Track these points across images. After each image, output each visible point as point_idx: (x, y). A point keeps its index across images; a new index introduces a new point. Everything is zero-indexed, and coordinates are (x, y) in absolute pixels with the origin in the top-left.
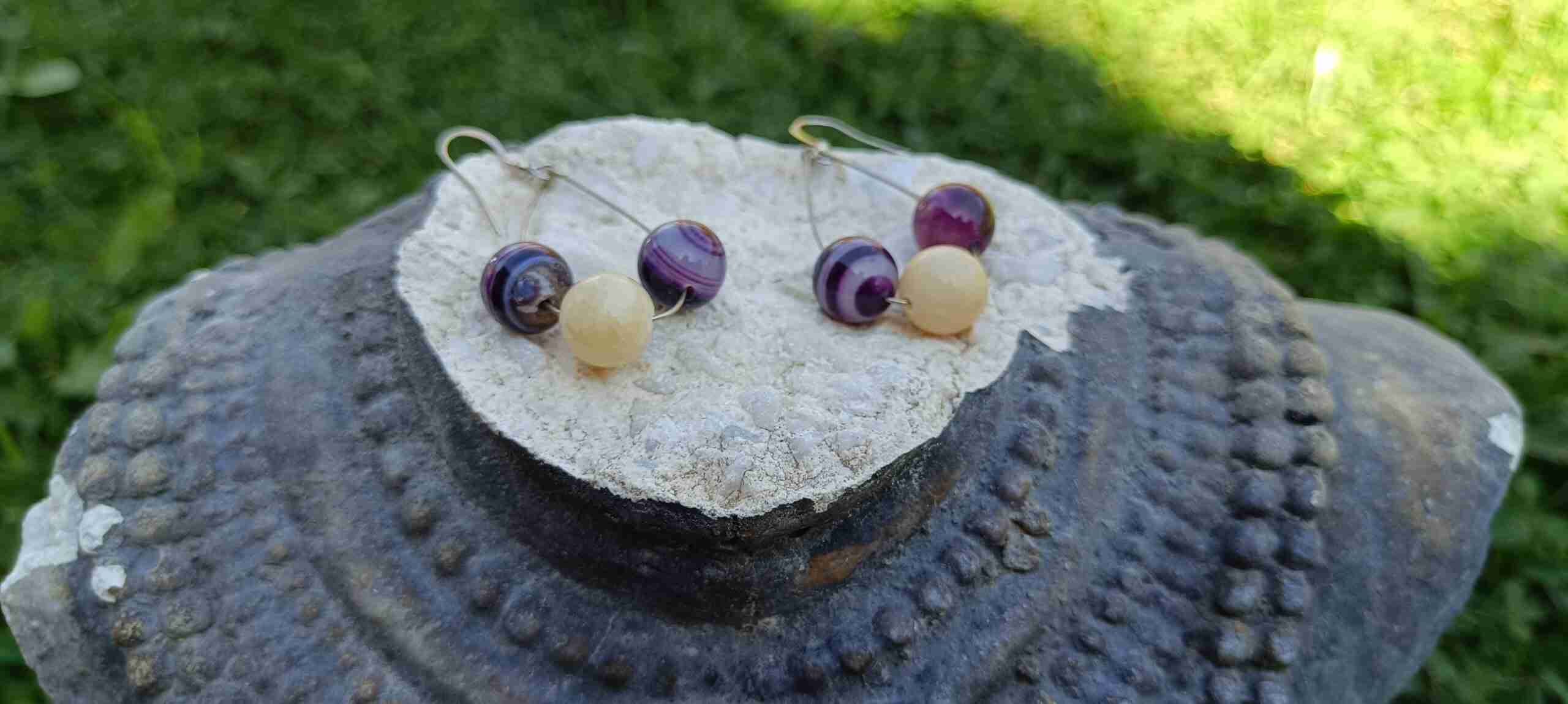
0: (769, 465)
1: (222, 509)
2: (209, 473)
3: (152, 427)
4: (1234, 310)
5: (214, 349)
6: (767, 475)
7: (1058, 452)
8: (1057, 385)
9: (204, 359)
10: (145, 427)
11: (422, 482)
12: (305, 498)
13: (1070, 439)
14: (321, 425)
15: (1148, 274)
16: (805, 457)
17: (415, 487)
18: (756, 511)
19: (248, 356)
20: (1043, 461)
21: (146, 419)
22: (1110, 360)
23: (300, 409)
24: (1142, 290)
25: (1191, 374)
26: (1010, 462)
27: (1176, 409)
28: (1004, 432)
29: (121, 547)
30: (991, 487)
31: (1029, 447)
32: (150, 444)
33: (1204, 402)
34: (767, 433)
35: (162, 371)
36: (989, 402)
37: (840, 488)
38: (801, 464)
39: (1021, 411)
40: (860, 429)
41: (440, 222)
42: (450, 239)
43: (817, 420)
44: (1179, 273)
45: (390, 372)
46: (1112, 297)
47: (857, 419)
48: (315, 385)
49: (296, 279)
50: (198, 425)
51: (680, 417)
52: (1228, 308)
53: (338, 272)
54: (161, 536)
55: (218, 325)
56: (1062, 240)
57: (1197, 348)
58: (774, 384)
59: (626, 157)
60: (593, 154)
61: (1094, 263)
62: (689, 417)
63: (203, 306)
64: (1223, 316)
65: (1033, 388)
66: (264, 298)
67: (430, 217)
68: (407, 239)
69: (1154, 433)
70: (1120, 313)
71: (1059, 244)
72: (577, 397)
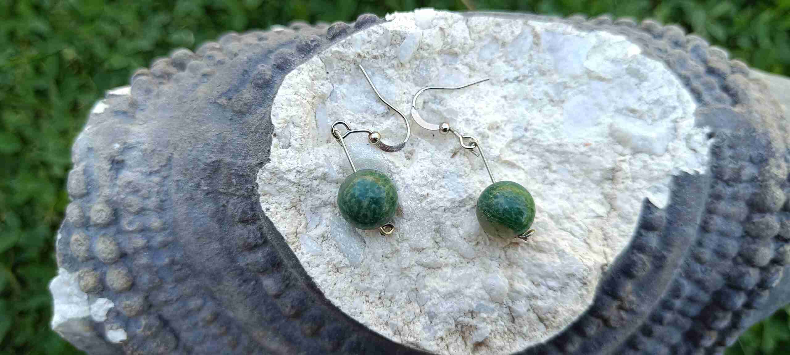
2: (157, 281)
3: (114, 255)
4: (767, 168)
5: (135, 201)
8: (655, 231)
9: (132, 210)
10: (110, 256)
11: (289, 294)
12: (218, 293)
14: (219, 262)
15: (723, 140)
16: (519, 318)
19: (161, 209)
20: (640, 276)
21: (109, 251)
22: (689, 210)
23: (205, 253)
24: (717, 150)
25: (731, 209)
26: (622, 278)
27: (716, 231)
29: (117, 319)
32: (115, 263)
33: (733, 226)
34: (498, 305)
35: (106, 215)
38: (516, 320)
39: (634, 248)
40: (551, 300)
41: (278, 147)
42: (288, 161)
43: (527, 293)
44: (741, 136)
45: (259, 238)
46: (698, 162)
47: (550, 292)
48: (210, 238)
49: (175, 149)
50: (141, 253)
51: (448, 296)
52: (764, 163)
53: (207, 158)
54: (140, 313)
55: (131, 179)
56: (674, 108)
57: (739, 192)
58: (499, 258)
59: (393, 52)
60: (370, 53)
61: (693, 132)
62: (453, 296)
63: (115, 157)
64: (759, 168)
65: (644, 233)
66: (157, 161)
67: (272, 147)
68: (260, 170)
69: (700, 244)
70: (702, 176)
71: (673, 112)
72: (383, 275)
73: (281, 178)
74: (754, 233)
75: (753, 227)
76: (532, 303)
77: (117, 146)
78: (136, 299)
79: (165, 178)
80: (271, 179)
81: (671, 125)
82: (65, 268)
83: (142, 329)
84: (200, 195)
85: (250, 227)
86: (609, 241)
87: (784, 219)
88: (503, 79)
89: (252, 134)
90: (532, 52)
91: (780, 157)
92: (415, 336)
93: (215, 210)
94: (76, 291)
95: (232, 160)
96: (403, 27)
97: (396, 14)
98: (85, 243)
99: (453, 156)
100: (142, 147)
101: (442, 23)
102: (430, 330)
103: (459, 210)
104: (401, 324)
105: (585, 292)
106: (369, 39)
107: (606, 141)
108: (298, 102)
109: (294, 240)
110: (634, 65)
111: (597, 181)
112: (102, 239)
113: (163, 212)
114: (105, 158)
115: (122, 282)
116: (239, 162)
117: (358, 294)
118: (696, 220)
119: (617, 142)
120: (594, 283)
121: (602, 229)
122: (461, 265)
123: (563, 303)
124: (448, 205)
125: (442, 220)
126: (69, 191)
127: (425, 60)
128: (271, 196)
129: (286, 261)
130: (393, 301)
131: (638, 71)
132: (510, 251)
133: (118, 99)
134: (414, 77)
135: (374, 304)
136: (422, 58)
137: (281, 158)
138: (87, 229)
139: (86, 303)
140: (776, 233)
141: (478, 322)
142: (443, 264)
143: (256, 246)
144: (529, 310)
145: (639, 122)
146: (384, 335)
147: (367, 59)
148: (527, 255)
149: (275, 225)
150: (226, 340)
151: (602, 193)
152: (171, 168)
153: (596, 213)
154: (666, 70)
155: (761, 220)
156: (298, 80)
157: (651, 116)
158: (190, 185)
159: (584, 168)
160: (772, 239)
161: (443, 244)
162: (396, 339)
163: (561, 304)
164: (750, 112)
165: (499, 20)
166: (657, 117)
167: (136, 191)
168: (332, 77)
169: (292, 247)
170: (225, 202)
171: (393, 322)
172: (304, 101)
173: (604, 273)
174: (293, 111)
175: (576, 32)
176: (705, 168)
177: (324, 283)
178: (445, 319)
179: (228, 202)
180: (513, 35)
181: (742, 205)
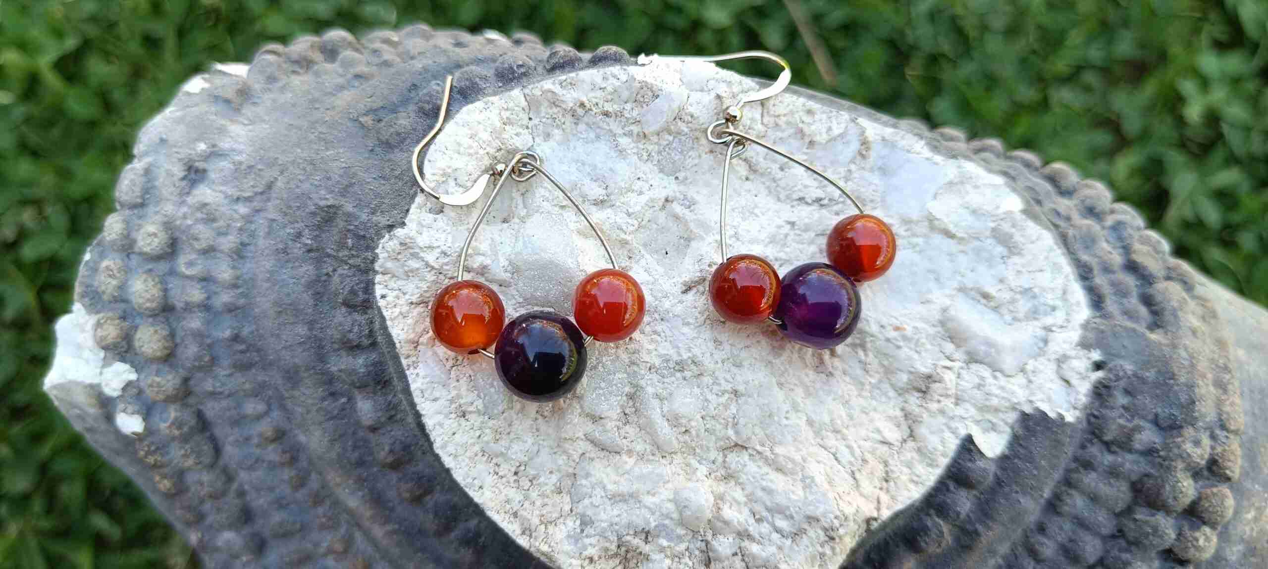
2: (207, 359)
3: (154, 305)
4: (1179, 439)
5: (205, 234)
8: (975, 489)
9: (197, 246)
10: (148, 305)
11: (391, 431)
14: (300, 358)
15: (1118, 378)
17: (384, 434)
19: (239, 253)
21: (149, 296)
22: (1035, 472)
23: (284, 337)
24: (1103, 390)
29: (136, 399)
32: (154, 316)
34: (691, 533)
35: (159, 243)
40: (773, 549)
41: (423, 210)
42: (432, 232)
43: (739, 528)
44: (1150, 380)
45: (364, 336)
46: (1069, 402)
47: (775, 536)
48: (297, 317)
49: (282, 172)
50: (194, 312)
51: (618, 499)
52: (1175, 432)
53: (321, 199)
54: (170, 400)
55: (207, 201)
56: (1054, 309)
57: (1122, 465)
58: (714, 462)
59: (635, 113)
60: (600, 106)
61: (1073, 353)
62: (625, 501)
63: (195, 161)
64: (1165, 438)
65: (952, 488)
66: (252, 184)
67: (413, 206)
68: (387, 236)
69: (1041, 529)
70: (1069, 424)
71: (1050, 314)
72: (530, 441)
73: (415, 256)
74: (1131, 535)
75: (1132, 526)
76: (743, 544)
77: (202, 146)
78: (170, 377)
79: (258, 211)
80: (399, 253)
81: (1041, 333)
82: (83, 305)
83: (168, 424)
84: (297, 250)
85: (357, 316)
86: (892, 484)
87: (1186, 528)
88: (795, 196)
89: (393, 180)
90: (853, 167)
91: (1205, 429)
92: (552, 544)
93: (314, 278)
94: (90, 343)
95: (355, 210)
96: (659, 80)
97: (655, 57)
98: (118, 275)
99: (685, 292)
100: (238, 158)
101: (722, 90)
102: (577, 541)
103: (672, 375)
104: (535, 521)
105: (828, 551)
106: (603, 86)
107: (932, 331)
108: (472, 151)
109: (411, 353)
110: (1006, 227)
111: (902, 389)
112: (144, 276)
113: (241, 261)
114: (180, 160)
115: (155, 347)
116: (364, 217)
117: (485, 459)
118: (1041, 490)
119: (949, 337)
120: (850, 543)
121: (886, 463)
122: (651, 457)
123: (789, 557)
124: (657, 362)
125: (642, 383)
126: (117, 194)
127: (683, 138)
128: (395, 279)
129: (395, 381)
130: (534, 482)
131: (1011, 237)
132: (733, 458)
133: (226, 80)
134: (661, 157)
135: (504, 480)
136: (679, 133)
137: (423, 226)
138: (128, 256)
139: (100, 364)
140: (1167, 545)
141: (652, 551)
142: (626, 448)
143: (358, 347)
144: (735, 554)
145: (992, 315)
146: (506, 530)
147: (593, 113)
148: (755, 469)
149: (389, 323)
150: (287, 474)
151: (903, 410)
152: (269, 200)
153: (883, 437)
154: (1055, 247)
155: (1148, 518)
156: (481, 117)
157: (1012, 312)
158: (288, 231)
159: (886, 363)
160: (1158, 553)
161: (633, 418)
162: (523, 542)
163: (787, 559)
164: (1174, 346)
165: (812, 104)
166: (1021, 315)
167: (210, 219)
168: (536, 126)
169: (404, 362)
170: (330, 269)
171: (525, 514)
172: (482, 152)
173: (868, 531)
174: (460, 162)
175: (927, 153)
176: (1077, 413)
177: (437, 427)
178: (604, 531)
179: (335, 270)
180: (830, 133)
181: (1124, 487)
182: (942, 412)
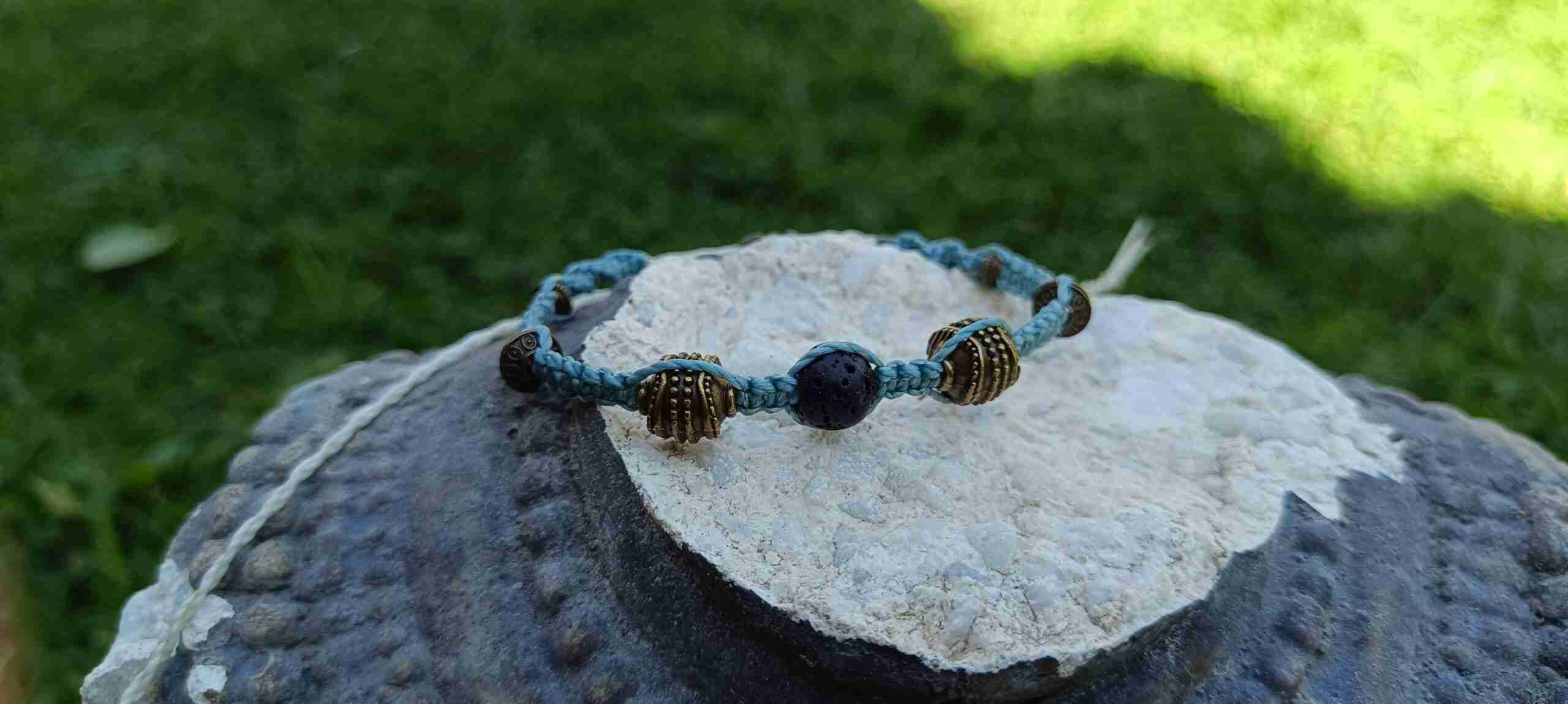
0: (1004, 612)
1: (345, 613)
6: (1001, 625)
7: (1334, 636)
8: (1331, 557)
11: (581, 603)
12: (440, 610)
13: (1346, 623)
15: (1423, 445)
16: (1045, 609)
17: (571, 608)
18: (990, 666)
20: (1317, 645)
23: (450, 509)
24: (1418, 461)
25: (1484, 561)
26: (1279, 643)
27: (1468, 600)
28: (1272, 607)
29: (228, 646)
30: (1257, 671)
31: (1303, 626)
33: (1502, 594)
34: (999, 576)
36: (1257, 566)
37: (1091, 648)
38: (1040, 616)
39: (1291, 584)
40: (1112, 581)
41: (631, 316)
42: (641, 334)
43: (1058, 568)
44: (1459, 447)
45: (556, 474)
46: (1385, 468)
47: (1108, 570)
48: (469, 482)
50: (334, 516)
51: (896, 547)
52: (1521, 489)
54: (274, 639)
57: (1488, 532)
60: (797, 267)
61: (1360, 427)
65: (1302, 558)
67: (621, 310)
69: (1443, 627)
70: (1398, 485)
71: (1318, 406)
72: (773, 515)
76: (1070, 587)
78: (279, 605)
81: (1317, 418)
82: (177, 561)
83: (261, 674)
85: (546, 457)
86: (1226, 533)
91: (1551, 482)
105: (1181, 573)
106: (797, 250)
109: (623, 439)
111: (1193, 475)
113: (401, 452)
115: (273, 560)
117: (719, 530)
119: (1221, 435)
121: (1209, 520)
125: (895, 461)
131: (1240, 352)
132: (1024, 516)
135: (748, 555)
136: (877, 297)
142: (892, 516)
146: (759, 594)
151: (1204, 489)
157: (1276, 405)
166: (1288, 406)
169: (615, 445)
173: (1221, 572)
176: (1402, 476)
178: (886, 582)
181: (1508, 557)
182: (1247, 476)
